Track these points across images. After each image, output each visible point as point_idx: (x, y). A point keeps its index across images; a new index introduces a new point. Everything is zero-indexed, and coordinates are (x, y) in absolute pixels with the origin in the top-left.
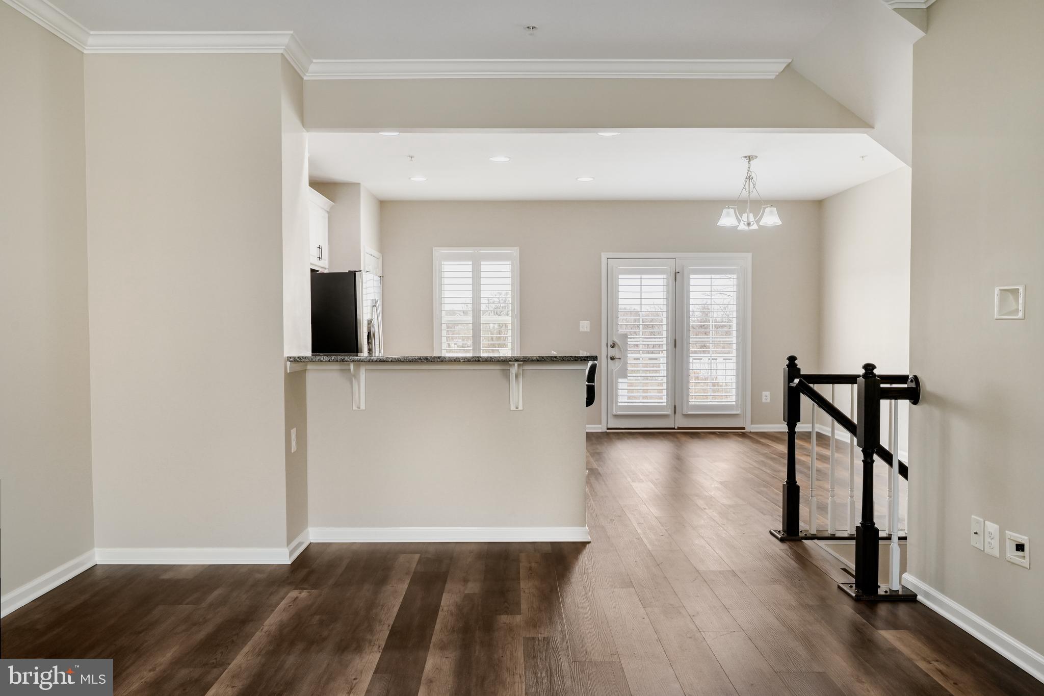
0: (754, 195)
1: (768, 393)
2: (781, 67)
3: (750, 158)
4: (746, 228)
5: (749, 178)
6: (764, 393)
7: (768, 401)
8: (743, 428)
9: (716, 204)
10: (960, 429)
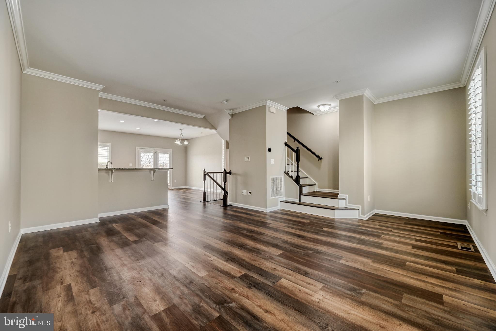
0: (182, 138)
1: (176, 180)
2: (203, 117)
3: (181, 130)
4: (181, 144)
5: (181, 134)
6: (175, 180)
7: (176, 182)
8: (171, 188)
9: (175, 139)
10: (239, 178)
